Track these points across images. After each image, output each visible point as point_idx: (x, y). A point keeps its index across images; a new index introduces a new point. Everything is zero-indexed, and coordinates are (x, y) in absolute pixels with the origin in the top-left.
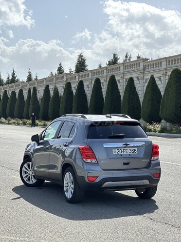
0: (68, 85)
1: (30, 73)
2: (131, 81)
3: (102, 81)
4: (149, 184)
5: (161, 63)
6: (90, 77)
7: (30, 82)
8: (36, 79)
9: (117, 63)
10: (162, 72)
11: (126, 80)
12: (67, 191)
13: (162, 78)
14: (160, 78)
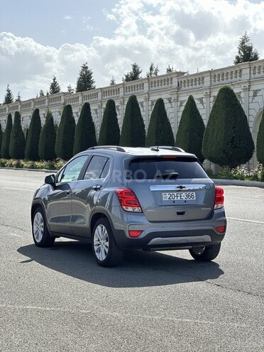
0: (68, 110)
1: (9, 91)
2: (160, 104)
3: (117, 104)
4: (210, 240)
5: (203, 78)
6: (100, 98)
7: (10, 105)
8: (18, 100)
9: (138, 79)
10: (204, 92)
11: (152, 103)
12: (99, 251)
13: (204, 100)
14: (201, 100)
